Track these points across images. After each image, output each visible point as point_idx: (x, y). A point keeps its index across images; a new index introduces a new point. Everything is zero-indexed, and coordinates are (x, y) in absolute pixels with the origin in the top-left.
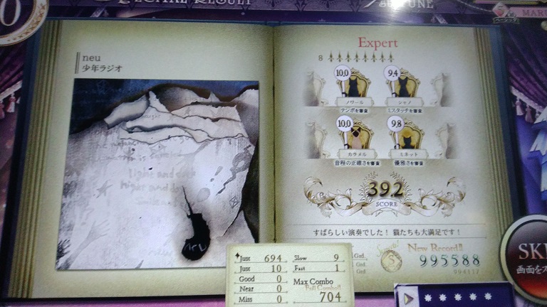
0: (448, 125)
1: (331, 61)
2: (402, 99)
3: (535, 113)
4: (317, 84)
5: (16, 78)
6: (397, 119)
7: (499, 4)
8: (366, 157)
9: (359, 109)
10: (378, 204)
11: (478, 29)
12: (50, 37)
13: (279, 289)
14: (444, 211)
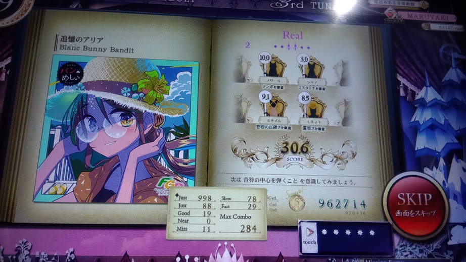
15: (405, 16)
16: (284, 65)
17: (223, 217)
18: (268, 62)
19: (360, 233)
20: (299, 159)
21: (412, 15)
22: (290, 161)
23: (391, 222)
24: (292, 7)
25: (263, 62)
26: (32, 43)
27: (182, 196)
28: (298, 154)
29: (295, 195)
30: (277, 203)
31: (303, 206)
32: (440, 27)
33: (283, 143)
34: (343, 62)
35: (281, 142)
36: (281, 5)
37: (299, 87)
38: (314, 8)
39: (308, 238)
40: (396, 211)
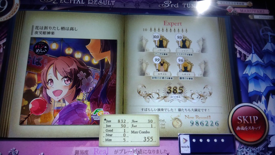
0: (204, 61)
1: (151, 31)
2: (183, 49)
3: (246, 56)
4: (144, 42)
5: (3, 37)
6: (181, 58)
7: (230, 7)
8: (166, 75)
9: (163, 53)
10: (171, 97)
11: (219, 18)
12: (20, 18)
13: (124, 135)
14: (202, 100)
15: (239, 11)
16: (167, 41)
17: (133, 132)
18: (158, 39)
19: (215, 140)
20: (178, 97)
21: (243, 10)
22: (172, 98)
23: (234, 133)
24: (172, 7)
25: (155, 39)
26: (18, 31)
27: (108, 120)
28: (177, 94)
29: (176, 119)
30: (165, 123)
31: (181, 125)
32: (260, 17)
33: (168, 88)
34: (202, 38)
35: (167, 87)
36: (165, 6)
37: (177, 54)
38: (184, 7)
39: (184, 144)
40: (237, 127)
